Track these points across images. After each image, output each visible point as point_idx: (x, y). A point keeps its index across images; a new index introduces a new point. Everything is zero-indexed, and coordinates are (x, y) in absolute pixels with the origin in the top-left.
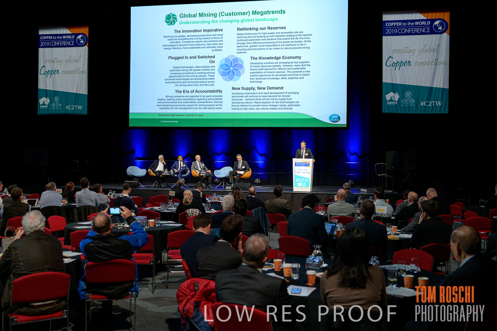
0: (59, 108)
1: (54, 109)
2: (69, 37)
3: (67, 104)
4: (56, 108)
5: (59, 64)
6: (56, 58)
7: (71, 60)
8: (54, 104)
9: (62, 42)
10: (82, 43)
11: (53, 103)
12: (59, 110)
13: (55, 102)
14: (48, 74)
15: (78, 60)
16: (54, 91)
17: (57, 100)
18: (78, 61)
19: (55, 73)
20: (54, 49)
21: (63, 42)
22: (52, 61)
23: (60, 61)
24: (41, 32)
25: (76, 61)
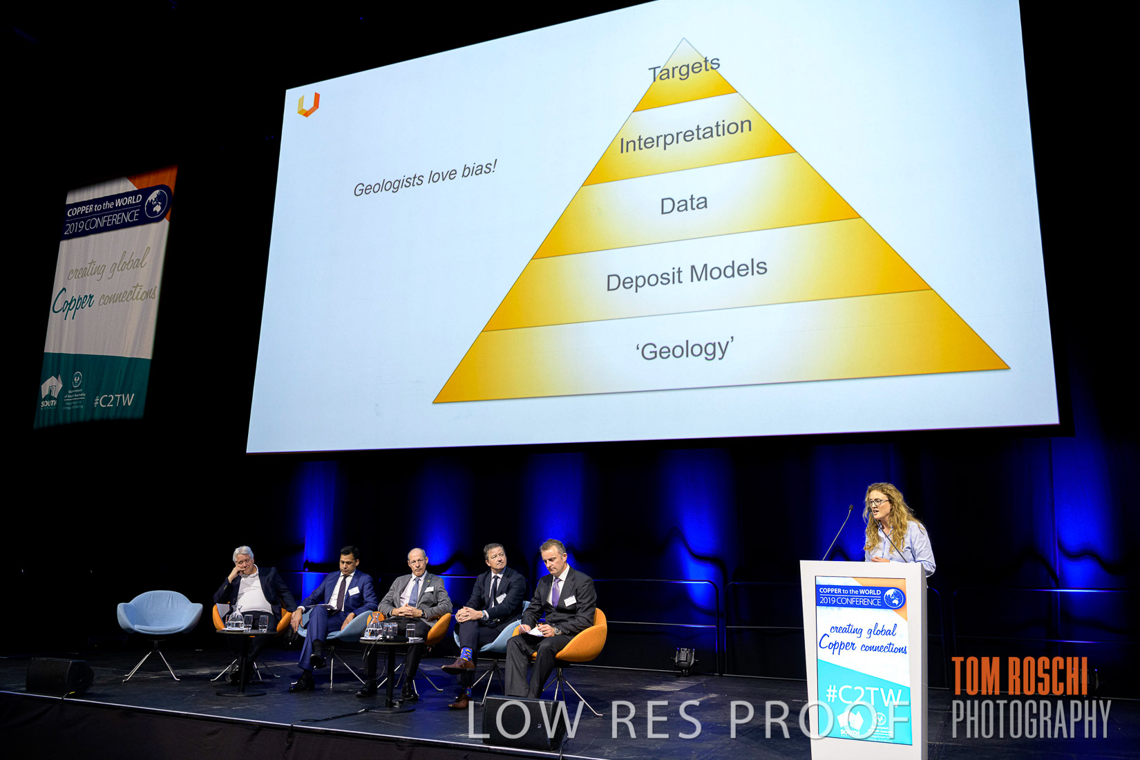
0: (78, 404)
1: (69, 408)
2: (130, 200)
3: (98, 394)
4: (72, 405)
5: (97, 276)
6: (92, 262)
7: (125, 262)
8: (71, 394)
9: (111, 218)
10: (158, 211)
11: (70, 392)
12: (78, 410)
13: (73, 389)
14: (69, 309)
15: (141, 261)
16: (75, 355)
17: (79, 382)
18: (141, 263)
19: (84, 305)
20: (92, 237)
21: (115, 217)
22: (83, 273)
23: (99, 270)
24: (71, 199)
25: (137, 264)
